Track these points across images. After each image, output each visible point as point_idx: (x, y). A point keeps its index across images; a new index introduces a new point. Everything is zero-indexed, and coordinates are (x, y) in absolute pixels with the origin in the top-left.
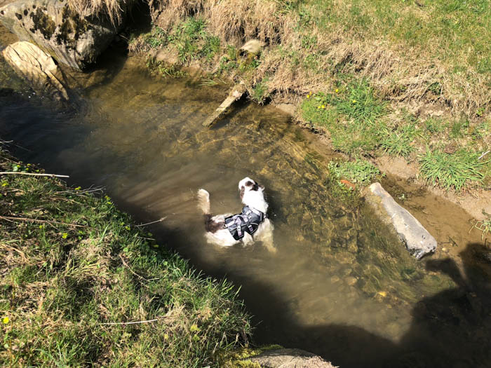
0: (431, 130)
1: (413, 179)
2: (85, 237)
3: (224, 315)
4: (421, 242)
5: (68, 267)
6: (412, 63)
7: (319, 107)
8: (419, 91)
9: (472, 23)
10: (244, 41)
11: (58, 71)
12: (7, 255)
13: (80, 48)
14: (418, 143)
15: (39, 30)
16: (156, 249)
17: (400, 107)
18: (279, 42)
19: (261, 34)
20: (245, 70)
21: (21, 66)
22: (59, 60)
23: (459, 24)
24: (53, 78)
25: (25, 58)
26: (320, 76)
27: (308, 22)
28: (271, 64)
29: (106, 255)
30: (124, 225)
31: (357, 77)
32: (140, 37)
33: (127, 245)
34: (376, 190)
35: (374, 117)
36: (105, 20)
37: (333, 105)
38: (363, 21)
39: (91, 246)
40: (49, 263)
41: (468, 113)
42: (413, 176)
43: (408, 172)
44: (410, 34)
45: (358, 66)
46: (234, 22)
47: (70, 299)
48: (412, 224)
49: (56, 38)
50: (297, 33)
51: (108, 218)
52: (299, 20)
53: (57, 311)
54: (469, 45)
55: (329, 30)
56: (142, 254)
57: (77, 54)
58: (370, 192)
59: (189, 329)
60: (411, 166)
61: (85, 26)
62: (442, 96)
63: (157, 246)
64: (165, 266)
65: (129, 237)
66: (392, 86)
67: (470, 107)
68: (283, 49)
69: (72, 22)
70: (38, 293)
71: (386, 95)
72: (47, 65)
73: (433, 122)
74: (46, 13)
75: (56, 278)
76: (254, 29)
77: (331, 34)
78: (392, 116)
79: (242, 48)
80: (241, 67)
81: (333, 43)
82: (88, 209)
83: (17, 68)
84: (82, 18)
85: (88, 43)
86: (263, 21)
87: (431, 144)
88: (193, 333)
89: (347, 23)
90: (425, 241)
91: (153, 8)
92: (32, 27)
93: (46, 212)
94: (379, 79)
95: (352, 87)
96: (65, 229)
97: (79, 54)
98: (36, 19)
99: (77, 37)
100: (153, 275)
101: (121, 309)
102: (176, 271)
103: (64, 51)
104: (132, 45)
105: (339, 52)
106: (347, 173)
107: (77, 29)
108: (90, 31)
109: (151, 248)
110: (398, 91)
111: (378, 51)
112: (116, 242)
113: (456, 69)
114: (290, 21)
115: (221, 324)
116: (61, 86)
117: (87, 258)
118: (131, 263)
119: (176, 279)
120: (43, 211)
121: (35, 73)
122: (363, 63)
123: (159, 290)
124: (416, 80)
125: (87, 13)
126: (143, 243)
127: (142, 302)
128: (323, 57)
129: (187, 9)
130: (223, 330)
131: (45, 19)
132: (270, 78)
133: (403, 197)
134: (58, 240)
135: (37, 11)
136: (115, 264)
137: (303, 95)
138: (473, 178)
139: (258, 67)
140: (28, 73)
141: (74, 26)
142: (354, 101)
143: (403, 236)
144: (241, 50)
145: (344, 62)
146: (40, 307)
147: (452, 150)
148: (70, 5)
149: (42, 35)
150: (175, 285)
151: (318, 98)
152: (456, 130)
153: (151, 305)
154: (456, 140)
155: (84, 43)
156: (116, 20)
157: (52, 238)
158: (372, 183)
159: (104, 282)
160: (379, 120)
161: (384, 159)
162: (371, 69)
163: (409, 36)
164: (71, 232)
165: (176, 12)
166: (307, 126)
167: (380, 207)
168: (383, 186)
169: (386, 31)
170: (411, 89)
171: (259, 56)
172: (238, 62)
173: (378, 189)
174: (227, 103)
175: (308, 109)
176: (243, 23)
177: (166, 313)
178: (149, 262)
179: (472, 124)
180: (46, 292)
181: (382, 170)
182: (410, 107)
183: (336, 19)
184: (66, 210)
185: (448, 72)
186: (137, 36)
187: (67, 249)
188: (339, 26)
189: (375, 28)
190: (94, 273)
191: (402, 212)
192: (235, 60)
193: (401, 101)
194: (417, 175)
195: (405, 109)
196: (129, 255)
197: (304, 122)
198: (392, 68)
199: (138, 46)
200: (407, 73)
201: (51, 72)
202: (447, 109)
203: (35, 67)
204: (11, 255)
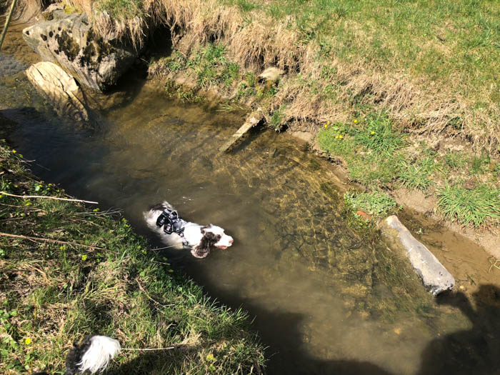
0: (451, 165)
1: (430, 213)
2: (103, 259)
3: (238, 346)
4: (439, 279)
5: (87, 290)
6: (432, 97)
7: (337, 137)
8: (440, 125)
9: (495, 59)
10: (263, 69)
11: (79, 92)
12: (29, 275)
13: (102, 71)
14: (437, 177)
15: (63, 52)
16: (172, 274)
17: (419, 140)
18: (298, 71)
19: (281, 62)
20: (262, 97)
21: (44, 85)
22: (81, 81)
23: (481, 60)
24: (75, 98)
25: (48, 78)
26: (339, 106)
27: (328, 52)
28: (289, 92)
29: (123, 278)
30: (141, 249)
31: (376, 108)
32: (160, 61)
33: (143, 269)
34: (392, 223)
35: (393, 149)
36: (128, 44)
37: (351, 135)
38: (384, 54)
39: (109, 269)
40: (69, 284)
41: (489, 149)
42: (430, 210)
43: (425, 206)
44: (431, 68)
45: (377, 98)
46: (255, 49)
47: (89, 322)
48: (429, 259)
49: (79, 60)
50: (317, 63)
51: (125, 241)
52: (319, 50)
53: (78, 333)
54: (492, 82)
55: (350, 61)
56: (158, 279)
57: (98, 76)
58: (387, 226)
59: (205, 358)
60: (429, 200)
61: (108, 50)
62: (462, 131)
63: (172, 271)
64: (180, 292)
65: (145, 262)
66: (411, 119)
67: (491, 143)
68: (302, 78)
69: (95, 45)
70: (58, 315)
71: (405, 128)
72: (69, 86)
73: (453, 157)
74: (71, 35)
75: (76, 300)
76: (274, 57)
77: (351, 66)
78: (410, 149)
79: (261, 75)
80: (259, 94)
81: (353, 74)
82: (106, 231)
83: (39, 88)
84: (106, 42)
85: (110, 66)
86: (283, 49)
87: (450, 178)
88: (209, 363)
89: (367, 55)
90: (442, 277)
91: (174, 34)
92: (57, 49)
93: (66, 233)
94: (399, 112)
95: (371, 118)
96: (84, 251)
97: (101, 76)
98: (61, 41)
99: (100, 60)
100: (168, 301)
101: (138, 335)
102: (191, 298)
103: (86, 73)
104: (152, 68)
105: (359, 83)
106: (363, 205)
107: (100, 52)
108: (113, 54)
109: (167, 273)
110: (417, 124)
111: (398, 84)
112: (134, 266)
113: (478, 105)
114: (311, 50)
115: (236, 355)
116: (82, 106)
117: (105, 281)
118: (148, 288)
119: (191, 306)
120: (64, 232)
121: (57, 93)
122: (382, 95)
123: (175, 317)
124: (436, 114)
125: (110, 37)
126: (159, 267)
127: (159, 329)
128: (343, 87)
129: (208, 35)
130: (238, 361)
131: (70, 41)
132: (288, 106)
133: (420, 231)
134: (77, 262)
135: (62, 33)
136: (132, 289)
137: (320, 125)
138: (493, 215)
139: (276, 95)
140: (50, 93)
141: (98, 49)
142: (373, 133)
143: (420, 272)
144: (260, 77)
145: (363, 93)
146: (62, 329)
147: (472, 185)
148: (95, 28)
149: (66, 57)
150: (190, 312)
151: (336, 128)
152: (476, 165)
153: (167, 332)
154: (476, 176)
155: (106, 66)
156: (138, 44)
157: (72, 259)
158: (388, 216)
159: (121, 306)
160: (397, 152)
161: (401, 191)
162: (391, 101)
163: (430, 70)
164: (90, 254)
165: (196, 38)
166: (324, 155)
167: (397, 240)
168: (400, 219)
169: (407, 64)
170: (431, 123)
171: (277, 83)
172: (256, 89)
173: (394, 222)
174: (244, 129)
175: (325, 138)
176: (263, 51)
177: (182, 340)
178: (165, 287)
179: (493, 161)
180: (66, 314)
181: (399, 203)
182: (430, 140)
183: (356, 50)
184: (85, 232)
185: (469, 107)
186: (157, 60)
187: (86, 271)
188: (359, 57)
189: (396, 61)
190: (112, 297)
191: (419, 247)
192: (253, 86)
193: (420, 134)
194: (435, 210)
195: (424, 142)
196: (146, 280)
197: (321, 151)
198: (412, 101)
199: (158, 69)
200: (428, 107)
201: (73, 92)
202: (468, 144)
203: (58, 88)
204: (33, 275)
